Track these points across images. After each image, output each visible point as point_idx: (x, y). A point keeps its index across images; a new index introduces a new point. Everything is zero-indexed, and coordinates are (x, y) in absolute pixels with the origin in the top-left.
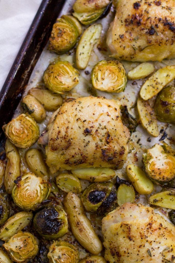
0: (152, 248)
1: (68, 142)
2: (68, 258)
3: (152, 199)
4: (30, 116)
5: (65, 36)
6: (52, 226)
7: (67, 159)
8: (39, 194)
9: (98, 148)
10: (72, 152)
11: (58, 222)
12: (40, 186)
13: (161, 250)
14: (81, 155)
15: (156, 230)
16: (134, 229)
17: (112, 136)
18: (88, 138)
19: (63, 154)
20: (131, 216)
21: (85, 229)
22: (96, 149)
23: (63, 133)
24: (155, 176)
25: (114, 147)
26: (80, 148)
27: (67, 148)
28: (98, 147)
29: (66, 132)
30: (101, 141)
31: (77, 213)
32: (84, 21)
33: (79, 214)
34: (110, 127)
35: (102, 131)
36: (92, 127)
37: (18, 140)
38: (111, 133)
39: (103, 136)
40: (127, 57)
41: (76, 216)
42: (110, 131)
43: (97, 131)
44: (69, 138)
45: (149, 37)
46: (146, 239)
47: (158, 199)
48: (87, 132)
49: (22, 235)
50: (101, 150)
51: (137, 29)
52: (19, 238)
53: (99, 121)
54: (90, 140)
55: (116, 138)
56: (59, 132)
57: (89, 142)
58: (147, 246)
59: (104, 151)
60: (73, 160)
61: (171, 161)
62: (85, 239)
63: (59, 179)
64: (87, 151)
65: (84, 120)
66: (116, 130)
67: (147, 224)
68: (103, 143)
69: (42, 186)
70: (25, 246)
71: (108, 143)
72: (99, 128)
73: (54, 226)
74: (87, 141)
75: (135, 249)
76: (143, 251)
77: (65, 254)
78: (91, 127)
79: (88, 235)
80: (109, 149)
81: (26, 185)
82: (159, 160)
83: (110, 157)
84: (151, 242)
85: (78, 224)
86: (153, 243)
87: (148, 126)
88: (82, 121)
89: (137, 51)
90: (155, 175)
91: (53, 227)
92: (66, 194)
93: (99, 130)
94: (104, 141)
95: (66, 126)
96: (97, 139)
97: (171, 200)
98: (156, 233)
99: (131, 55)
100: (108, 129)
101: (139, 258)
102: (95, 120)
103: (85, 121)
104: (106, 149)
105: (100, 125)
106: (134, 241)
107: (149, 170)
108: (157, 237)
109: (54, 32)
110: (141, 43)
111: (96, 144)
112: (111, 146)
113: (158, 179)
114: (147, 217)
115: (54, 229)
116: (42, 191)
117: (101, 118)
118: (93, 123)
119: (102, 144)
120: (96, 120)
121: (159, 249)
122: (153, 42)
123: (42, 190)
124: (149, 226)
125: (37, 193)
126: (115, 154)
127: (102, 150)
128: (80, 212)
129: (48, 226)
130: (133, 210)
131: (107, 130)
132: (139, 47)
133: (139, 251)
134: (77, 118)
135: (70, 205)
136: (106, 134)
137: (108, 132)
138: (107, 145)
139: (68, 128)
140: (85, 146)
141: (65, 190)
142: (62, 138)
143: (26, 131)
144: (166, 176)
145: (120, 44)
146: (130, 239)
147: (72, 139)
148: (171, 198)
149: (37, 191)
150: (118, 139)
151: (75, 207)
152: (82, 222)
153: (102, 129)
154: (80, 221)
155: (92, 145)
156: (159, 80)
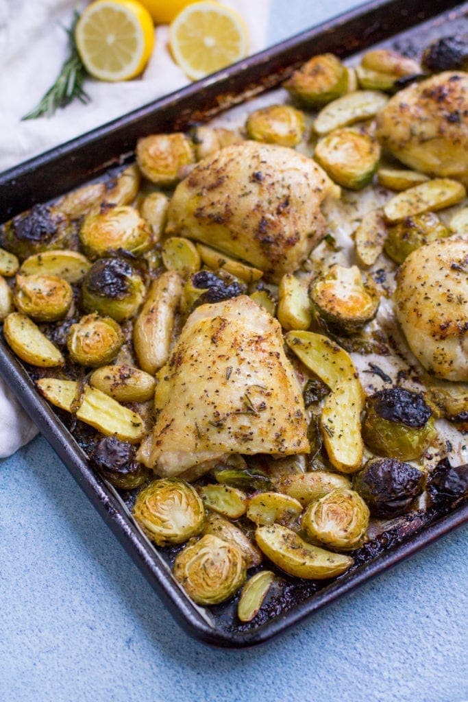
0: (238, 370)
1: (220, 179)
2: (99, 341)
3: (293, 334)
4: (191, 143)
5: (320, 79)
6: (110, 281)
7: (201, 207)
8: (124, 238)
9: (258, 210)
10: (215, 197)
11: (123, 285)
12: (134, 230)
13: (250, 382)
14: (227, 206)
15: (264, 351)
16: (229, 330)
17: (292, 208)
18: (254, 188)
19: (200, 195)
20: (239, 314)
21: (156, 322)
22: (254, 210)
23: (221, 164)
24: (320, 299)
25: (285, 226)
26: (231, 196)
27: (212, 188)
28: (260, 208)
29: (226, 165)
30: (270, 202)
31: (163, 299)
32: (366, 80)
33: (164, 302)
34: (296, 193)
35: (281, 189)
36: (270, 176)
37: (150, 163)
38: (291, 201)
39: (278, 198)
40: (393, 142)
41: (158, 301)
42: (292, 197)
43: (273, 184)
44: (224, 174)
45: (445, 125)
46: (239, 352)
47: (303, 341)
48: (256, 178)
49: (56, 280)
50: (261, 218)
51: (433, 105)
52: (48, 282)
53: (286, 175)
54: (254, 191)
55: (297, 215)
56: (216, 161)
57: (250, 192)
58: (233, 362)
59: (264, 223)
60: (209, 211)
61: (361, 298)
62: (145, 335)
63: (171, 241)
64: (238, 203)
65: (264, 160)
66: (303, 202)
67: (255, 335)
68: (271, 209)
69: (137, 233)
70: (49, 295)
71: (279, 213)
72: (278, 181)
73: (113, 284)
74: (247, 190)
75: (211, 358)
76: (222, 366)
77: (98, 335)
78: (267, 175)
79: (156, 332)
80: (274, 224)
81: (115, 218)
82: (345, 287)
83: (269, 237)
84: (243, 360)
85: (152, 312)
86: (245, 363)
87: (362, 244)
88: (260, 161)
89: (415, 139)
90: (322, 297)
91: (110, 284)
92: (164, 270)
93: (277, 186)
94: (275, 205)
95: (233, 157)
96: (267, 196)
97: (324, 356)
98: (261, 355)
99: (403, 141)
100: (292, 191)
101: (208, 375)
102: (280, 169)
103: (264, 162)
104: (270, 220)
105: (283, 179)
106: (217, 346)
107: (318, 288)
108: (257, 360)
109: (309, 66)
110: (429, 129)
111: (259, 202)
112: (280, 221)
113: (323, 306)
114: (263, 329)
115: (110, 288)
116: (131, 238)
117: (292, 172)
118: (274, 171)
119: (268, 209)
120: (282, 171)
121: (248, 378)
122: (447, 135)
123: (134, 237)
124: (256, 339)
125: (122, 236)
126: (280, 237)
127: (263, 217)
128: (168, 301)
129: (104, 277)
130: (249, 308)
131: (290, 192)
132: (422, 133)
133: (214, 362)
134: (256, 154)
135: (159, 284)
136: (284, 196)
137: (289, 196)
138: (275, 215)
139: (232, 160)
140: (239, 196)
141: (168, 265)
142: (215, 169)
143: (170, 160)
144: (338, 309)
145: (394, 115)
146: (214, 340)
147: (228, 177)
148: (326, 354)
149: (125, 233)
150: (299, 218)
151: (165, 289)
152: (160, 312)
153: (283, 187)
154: (157, 309)
155: (252, 201)
156: (425, 198)
